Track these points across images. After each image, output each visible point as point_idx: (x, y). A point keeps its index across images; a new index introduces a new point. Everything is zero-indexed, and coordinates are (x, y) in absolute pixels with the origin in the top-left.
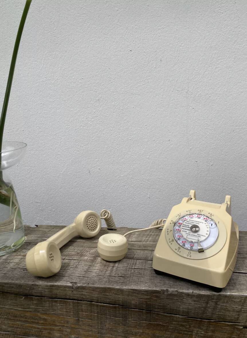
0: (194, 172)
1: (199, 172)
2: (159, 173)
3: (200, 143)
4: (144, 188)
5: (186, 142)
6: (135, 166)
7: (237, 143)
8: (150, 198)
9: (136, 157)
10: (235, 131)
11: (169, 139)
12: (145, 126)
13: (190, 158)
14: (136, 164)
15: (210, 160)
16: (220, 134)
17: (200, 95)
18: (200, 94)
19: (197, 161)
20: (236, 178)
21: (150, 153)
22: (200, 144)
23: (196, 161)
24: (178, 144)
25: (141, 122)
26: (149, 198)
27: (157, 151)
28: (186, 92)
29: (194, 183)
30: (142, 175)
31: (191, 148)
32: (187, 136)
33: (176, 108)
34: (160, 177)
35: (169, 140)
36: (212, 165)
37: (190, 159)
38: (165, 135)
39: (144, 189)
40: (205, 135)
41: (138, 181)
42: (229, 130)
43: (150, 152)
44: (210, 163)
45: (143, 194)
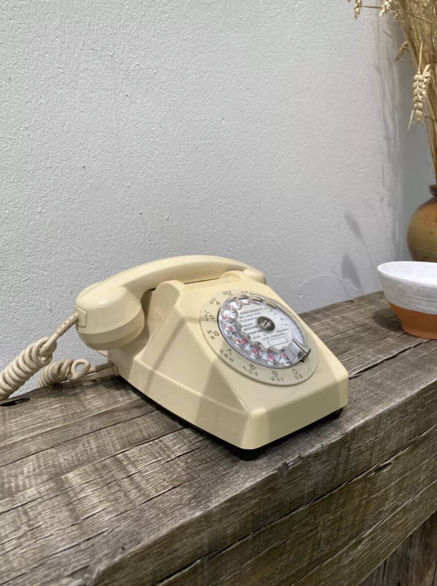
0: (137, 237)
1: (147, 236)
2: (67, 247)
3: (144, 172)
4: (35, 289)
5: (119, 170)
6: (7, 236)
7: (203, 173)
8: (51, 311)
9: (7, 212)
10: (199, 149)
11: (83, 165)
12: (24, 131)
13: (128, 206)
14: (10, 230)
15: (163, 208)
16: (177, 155)
17: (138, 67)
18: (138, 65)
19: (141, 214)
20: (205, 241)
21: (44, 199)
22: (145, 175)
23: (141, 212)
24: (103, 177)
25: (13, 119)
26: (49, 312)
27: (58, 195)
28: (111, 56)
29: (139, 260)
30: (30, 258)
31: (128, 185)
32: (119, 158)
33: (92, 92)
34: (70, 258)
35: (84, 167)
36: (167, 220)
37: (129, 208)
38: (73, 155)
39: (36, 291)
40: (152, 156)
41: (18, 275)
42: (189, 146)
43: (43, 197)
44: (164, 214)
45: (33, 305)
